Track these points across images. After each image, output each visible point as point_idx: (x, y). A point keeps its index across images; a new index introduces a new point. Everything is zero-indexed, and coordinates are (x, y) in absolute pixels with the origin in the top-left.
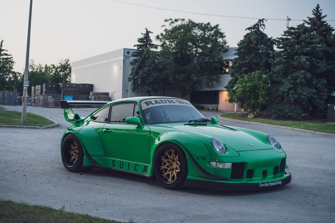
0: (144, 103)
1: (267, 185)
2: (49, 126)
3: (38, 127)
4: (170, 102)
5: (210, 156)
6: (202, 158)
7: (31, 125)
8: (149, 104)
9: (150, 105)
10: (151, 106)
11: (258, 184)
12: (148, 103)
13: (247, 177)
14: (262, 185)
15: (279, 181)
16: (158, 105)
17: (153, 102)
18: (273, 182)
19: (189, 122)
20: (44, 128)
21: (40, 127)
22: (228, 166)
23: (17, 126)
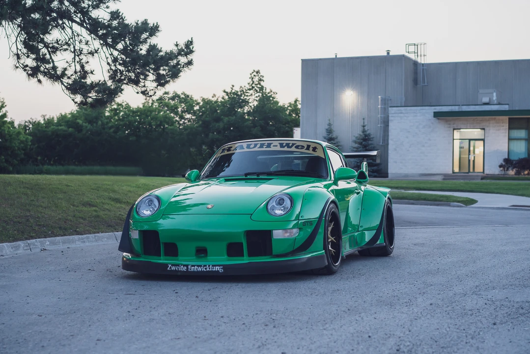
13: (166, 254)
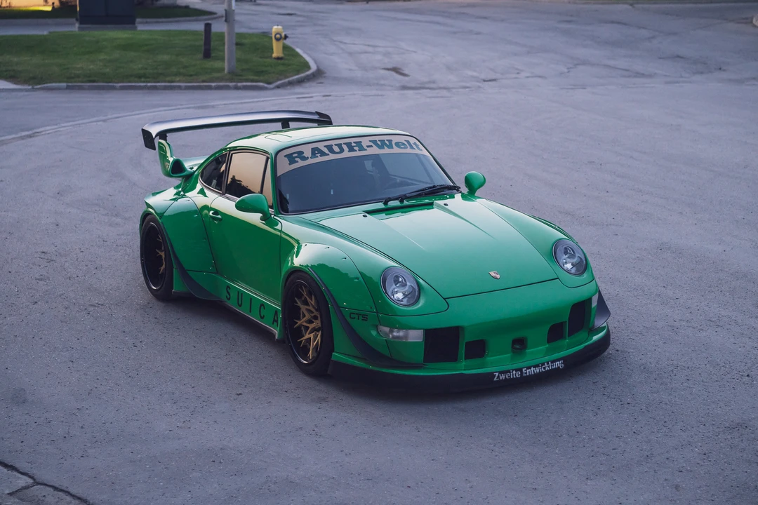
0: (285, 156)
1: (516, 375)
2: (290, 79)
3: (261, 84)
4: (351, 149)
5: (377, 312)
6: (361, 317)
7: (247, 80)
8: (296, 159)
9: (297, 162)
10: (301, 163)
11: (492, 375)
12: (294, 155)
14: (503, 377)
15: (553, 362)
16: (320, 159)
17: (308, 153)
18: (535, 366)
19: (386, 203)
20: (278, 87)
21: (266, 85)
22: (416, 336)
23: (213, 84)
